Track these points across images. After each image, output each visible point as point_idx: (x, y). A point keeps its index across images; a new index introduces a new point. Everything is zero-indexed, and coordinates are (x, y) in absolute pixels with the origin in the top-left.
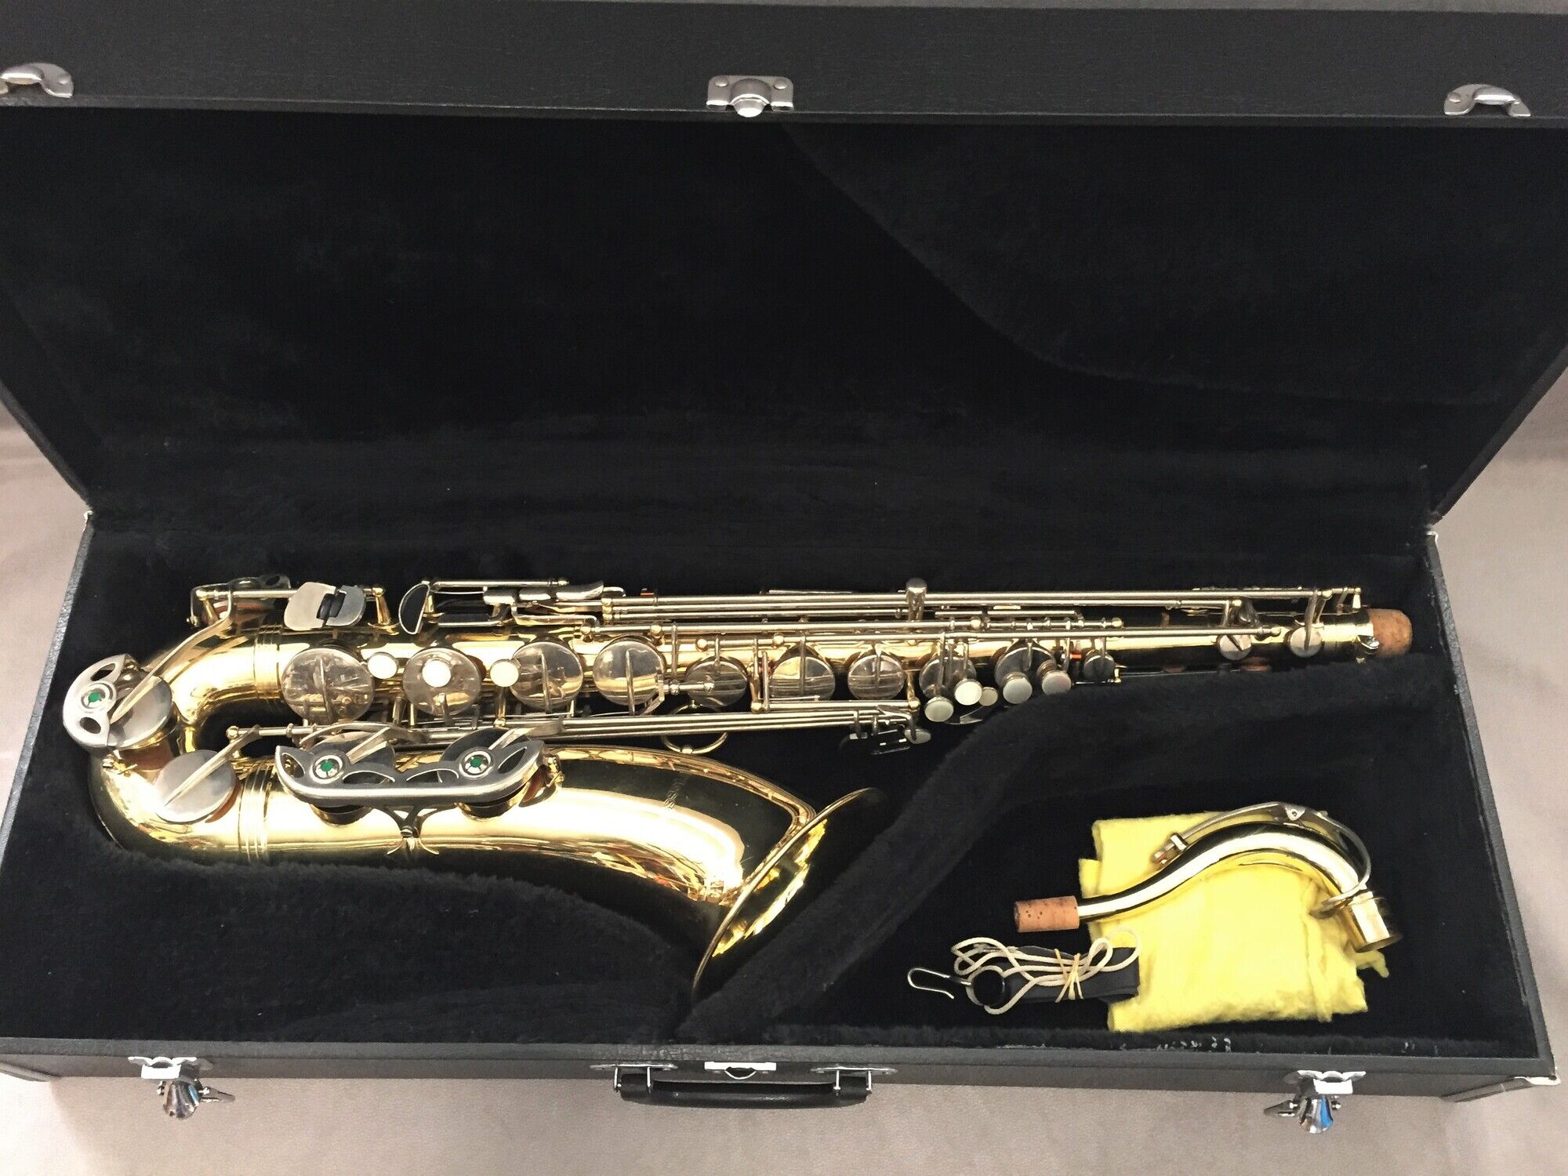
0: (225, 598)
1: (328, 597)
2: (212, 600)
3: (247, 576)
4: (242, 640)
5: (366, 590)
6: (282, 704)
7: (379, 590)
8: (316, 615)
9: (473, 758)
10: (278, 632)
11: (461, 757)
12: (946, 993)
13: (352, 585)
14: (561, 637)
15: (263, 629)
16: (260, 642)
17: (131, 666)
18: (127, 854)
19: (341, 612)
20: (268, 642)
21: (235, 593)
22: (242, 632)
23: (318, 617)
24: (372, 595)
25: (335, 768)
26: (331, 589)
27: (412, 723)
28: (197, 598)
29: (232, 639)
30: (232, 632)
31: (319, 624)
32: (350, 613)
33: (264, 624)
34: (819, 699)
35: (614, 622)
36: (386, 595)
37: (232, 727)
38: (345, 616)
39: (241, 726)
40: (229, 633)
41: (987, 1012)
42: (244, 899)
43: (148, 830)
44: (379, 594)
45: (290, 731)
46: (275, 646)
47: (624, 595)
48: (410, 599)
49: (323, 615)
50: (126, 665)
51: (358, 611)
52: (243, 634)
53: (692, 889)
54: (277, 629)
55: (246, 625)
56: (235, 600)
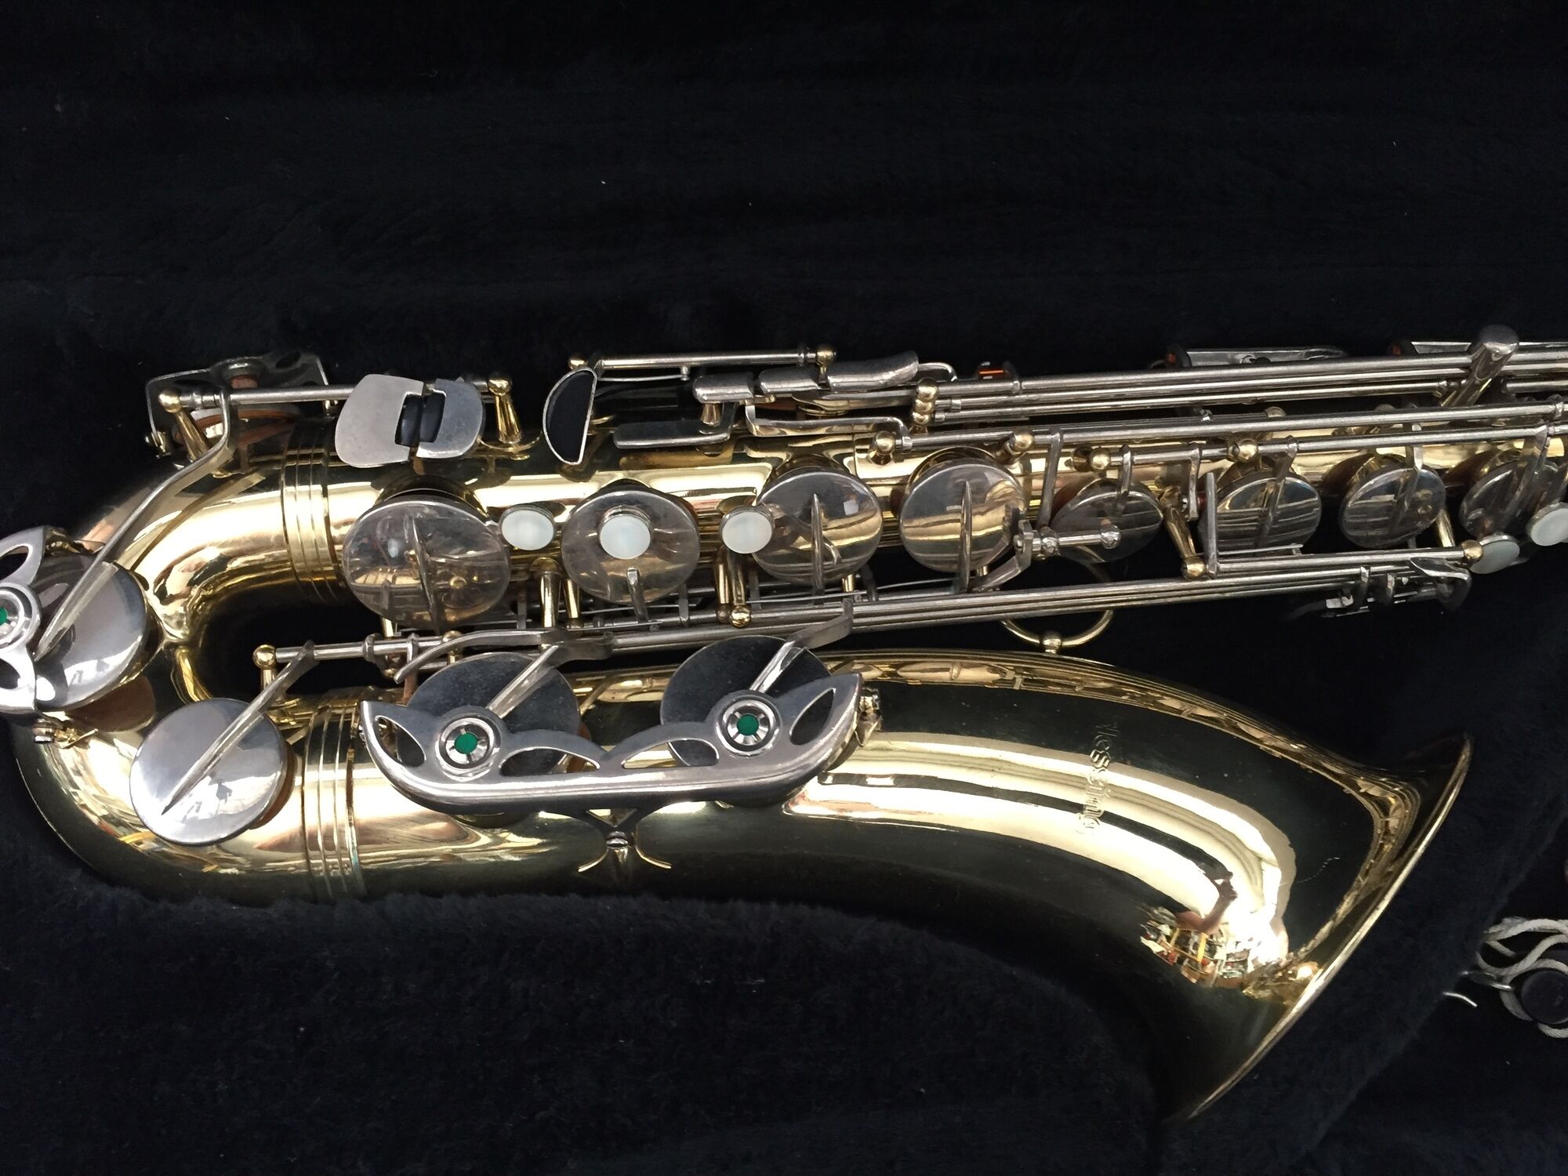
0: (216, 405)
1: (410, 400)
2: (188, 410)
3: (242, 356)
4: (256, 479)
5: (477, 383)
6: (340, 589)
7: (502, 383)
8: (393, 438)
9: (737, 715)
10: (320, 462)
11: (715, 712)
12: (1465, 998)
13: (453, 377)
14: (833, 453)
15: (291, 458)
16: (291, 482)
17: (60, 544)
18: (109, 893)
19: (441, 431)
20: (304, 482)
21: (233, 397)
22: (251, 465)
23: (398, 440)
24: (490, 393)
25: (482, 744)
26: (415, 388)
27: (574, 614)
28: (159, 408)
29: (236, 478)
30: (234, 466)
31: (401, 455)
32: (458, 431)
33: (290, 448)
34: (1303, 551)
35: (935, 427)
36: (514, 393)
37: (262, 647)
38: (449, 438)
39: (278, 643)
40: (227, 467)
41: (1545, 1035)
42: (336, 976)
43: (119, 831)
44: (501, 390)
45: (371, 649)
46: (319, 487)
47: (955, 378)
48: (559, 398)
49: (409, 437)
50: (48, 542)
51: (473, 429)
52: (257, 467)
53: (1191, 960)
54: (318, 456)
55: (257, 450)
56: (233, 409)
